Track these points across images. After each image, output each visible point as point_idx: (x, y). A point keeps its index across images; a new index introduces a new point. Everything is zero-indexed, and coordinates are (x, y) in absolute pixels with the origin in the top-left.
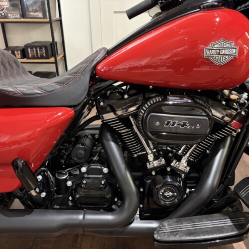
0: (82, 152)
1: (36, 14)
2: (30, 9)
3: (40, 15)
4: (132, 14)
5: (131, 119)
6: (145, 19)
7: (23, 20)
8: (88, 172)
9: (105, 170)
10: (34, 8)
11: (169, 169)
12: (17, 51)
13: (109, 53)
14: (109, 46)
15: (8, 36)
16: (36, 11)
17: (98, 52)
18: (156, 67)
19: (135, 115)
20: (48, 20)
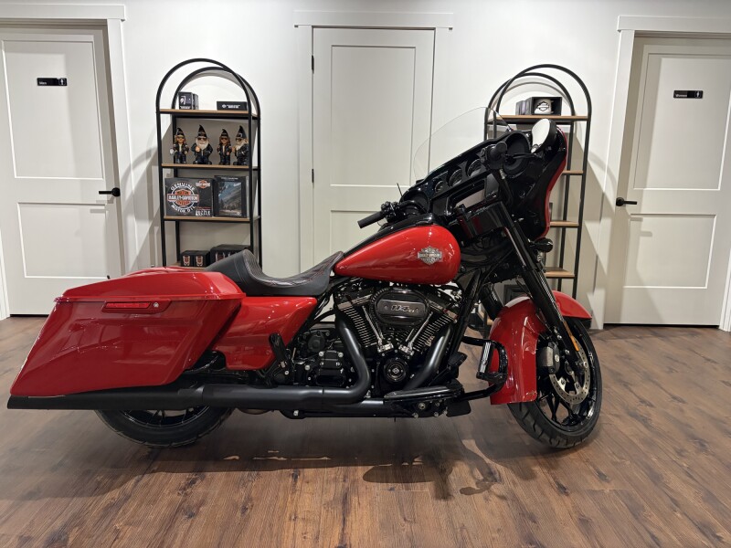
0: (318, 341)
1: (233, 211)
2: (226, 206)
3: (239, 213)
4: (363, 224)
5: (364, 309)
6: (374, 229)
7: (213, 218)
8: (325, 356)
9: (341, 355)
10: (231, 205)
11: (396, 351)
12: (186, 256)
13: (346, 255)
14: (345, 251)
15: (182, 237)
16: (233, 208)
17: (336, 255)
18: (384, 266)
19: (367, 305)
20: (248, 219)
